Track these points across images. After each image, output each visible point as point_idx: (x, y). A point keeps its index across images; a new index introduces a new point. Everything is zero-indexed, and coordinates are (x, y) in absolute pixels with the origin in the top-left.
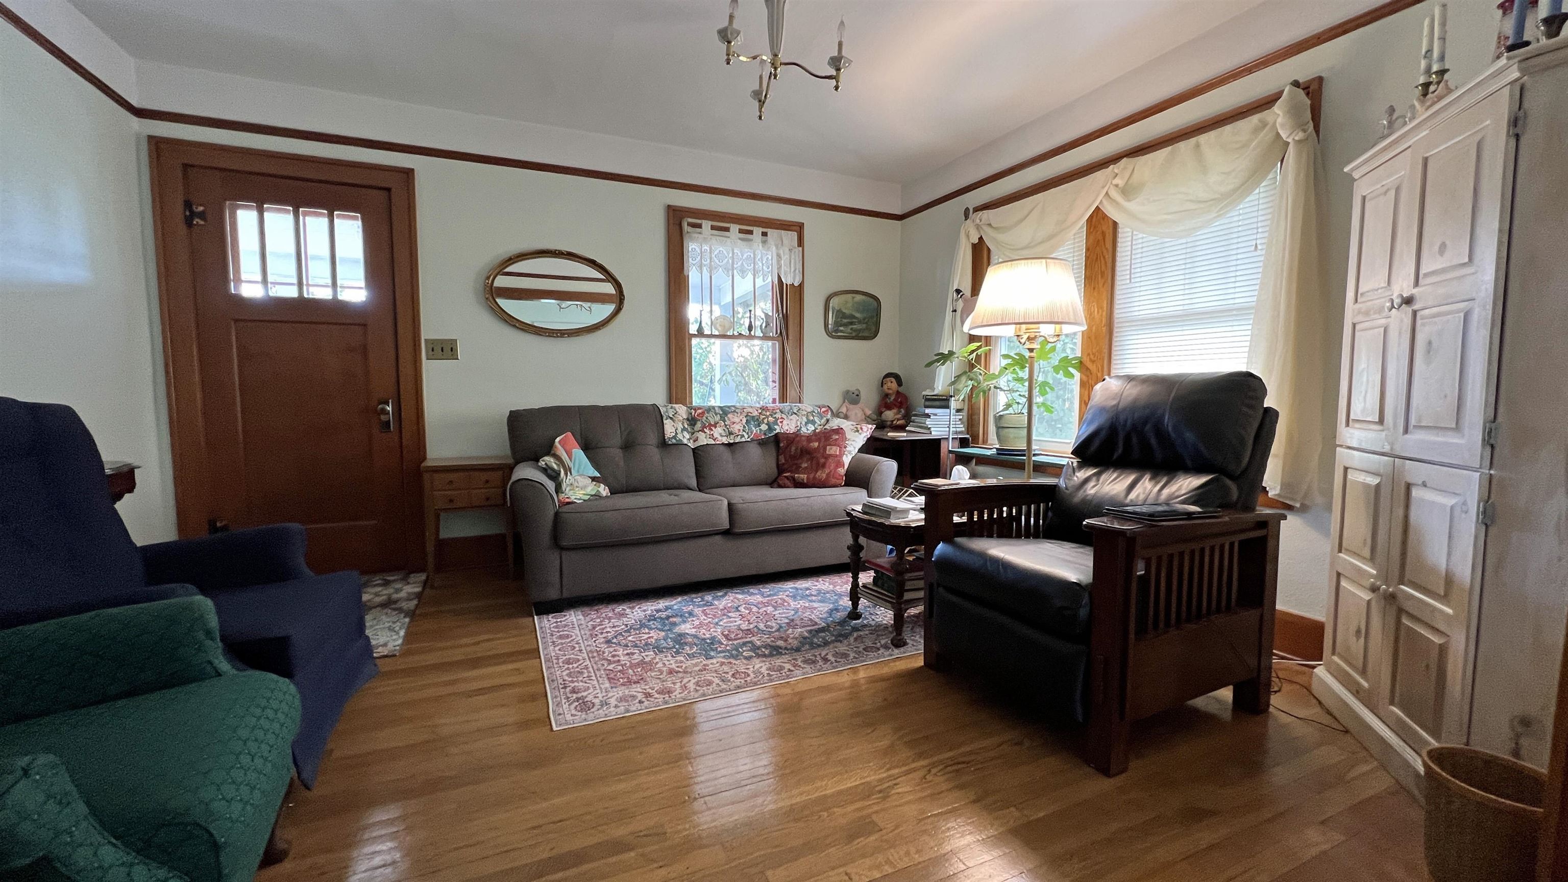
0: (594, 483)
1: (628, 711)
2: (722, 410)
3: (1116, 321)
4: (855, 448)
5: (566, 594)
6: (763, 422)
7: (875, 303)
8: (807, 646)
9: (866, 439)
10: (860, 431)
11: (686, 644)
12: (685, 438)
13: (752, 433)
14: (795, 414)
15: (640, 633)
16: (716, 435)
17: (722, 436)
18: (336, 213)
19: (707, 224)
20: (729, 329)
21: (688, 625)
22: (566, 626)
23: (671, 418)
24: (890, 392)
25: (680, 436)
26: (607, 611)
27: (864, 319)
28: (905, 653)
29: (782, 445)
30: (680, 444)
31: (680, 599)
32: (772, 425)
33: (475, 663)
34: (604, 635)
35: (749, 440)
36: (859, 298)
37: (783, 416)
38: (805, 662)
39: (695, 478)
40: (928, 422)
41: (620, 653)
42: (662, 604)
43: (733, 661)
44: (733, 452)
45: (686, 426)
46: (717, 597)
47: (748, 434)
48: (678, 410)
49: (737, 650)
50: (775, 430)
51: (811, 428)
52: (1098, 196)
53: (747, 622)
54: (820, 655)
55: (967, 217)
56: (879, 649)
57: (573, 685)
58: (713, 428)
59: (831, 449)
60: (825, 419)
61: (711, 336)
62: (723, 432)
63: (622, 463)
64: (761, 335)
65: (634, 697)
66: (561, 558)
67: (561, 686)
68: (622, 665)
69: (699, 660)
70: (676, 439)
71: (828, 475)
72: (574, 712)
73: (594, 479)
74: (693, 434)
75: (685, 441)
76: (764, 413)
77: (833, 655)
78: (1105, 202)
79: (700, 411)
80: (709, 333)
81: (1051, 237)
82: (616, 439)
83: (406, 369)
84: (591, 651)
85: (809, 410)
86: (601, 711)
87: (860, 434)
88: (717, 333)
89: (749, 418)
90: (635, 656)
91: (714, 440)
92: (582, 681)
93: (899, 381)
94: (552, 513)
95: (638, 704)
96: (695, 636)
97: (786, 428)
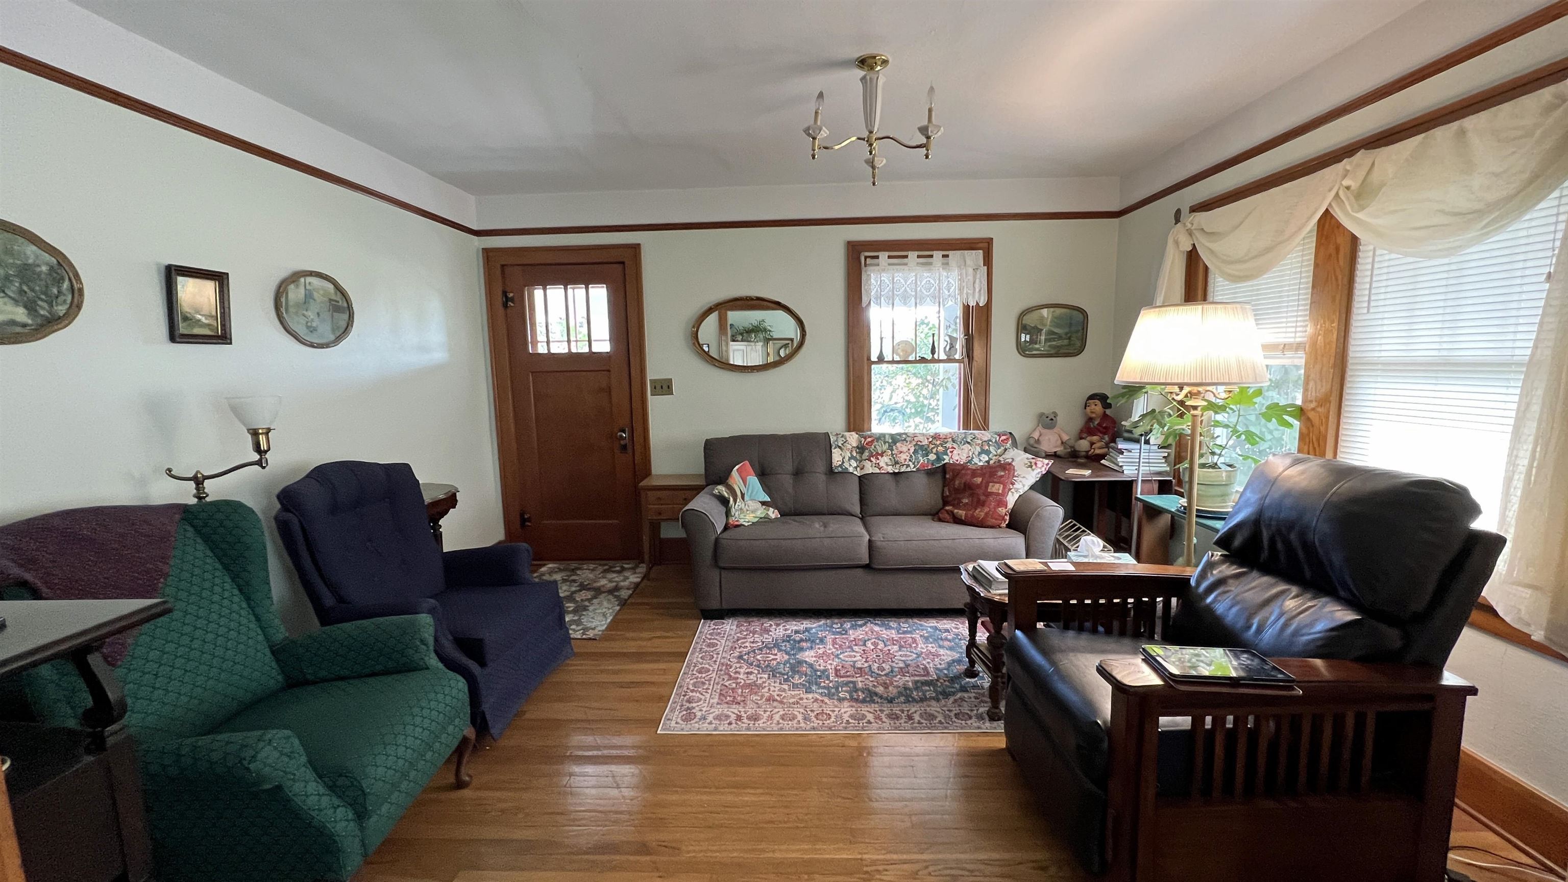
0: (764, 507)
1: (716, 729)
2: (892, 438)
3: (1350, 361)
4: (1024, 486)
5: (725, 606)
6: (932, 452)
7: (1081, 316)
8: (902, 699)
9: (1039, 476)
10: (1034, 467)
11: (798, 672)
12: (851, 465)
13: (918, 462)
14: (969, 443)
15: (769, 653)
16: (882, 464)
17: (887, 465)
18: (590, 286)
19: (883, 256)
20: (911, 353)
21: (812, 653)
22: (720, 634)
23: (840, 447)
24: (1094, 415)
25: (846, 465)
26: (756, 624)
27: (1066, 334)
28: (995, 728)
29: (947, 476)
30: (845, 473)
31: (822, 622)
32: (940, 455)
33: (640, 657)
34: (742, 649)
35: (914, 470)
36: (1059, 311)
37: (955, 445)
38: (889, 716)
39: (859, 505)
40: (1120, 459)
41: (742, 671)
42: (806, 624)
43: (826, 700)
44: (897, 482)
45: (855, 454)
46: (856, 625)
47: (914, 464)
48: (848, 439)
49: (837, 689)
50: (944, 460)
51: (985, 458)
52: (1324, 199)
53: (864, 660)
54: (908, 711)
55: (1177, 220)
56: (970, 718)
57: (691, 694)
58: (880, 457)
59: (993, 486)
60: (1002, 448)
61: (893, 362)
62: (889, 461)
63: (791, 490)
64: (945, 358)
65: (728, 717)
66: (720, 575)
67: (683, 693)
68: (737, 683)
69: (798, 692)
70: (842, 468)
71: (987, 514)
72: (679, 720)
73: (763, 503)
74: (861, 461)
75: (851, 470)
76: (934, 441)
77: (921, 716)
78: (1334, 205)
79: (869, 440)
80: (891, 359)
81: (1268, 250)
82: (789, 467)
83: (636, 405)
84: (723, 664)
85: (986, 439)
86: (697, 725)
87: (1033, 470)
88: (898, 359)
89: (917, 447)
90: (751, 677)
91: (880, 469)
92: (700, 692)
93: (1107, 406)
94: (713, 538)
95: (727, 725)
96: (811, 666)
97: (956, 457)
